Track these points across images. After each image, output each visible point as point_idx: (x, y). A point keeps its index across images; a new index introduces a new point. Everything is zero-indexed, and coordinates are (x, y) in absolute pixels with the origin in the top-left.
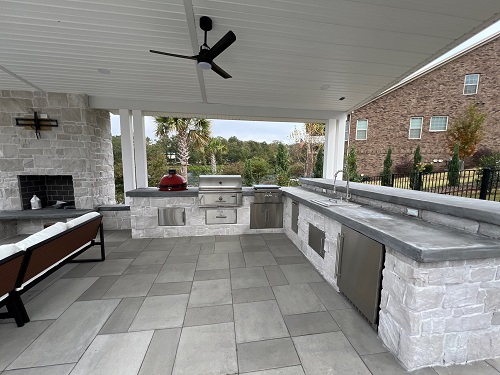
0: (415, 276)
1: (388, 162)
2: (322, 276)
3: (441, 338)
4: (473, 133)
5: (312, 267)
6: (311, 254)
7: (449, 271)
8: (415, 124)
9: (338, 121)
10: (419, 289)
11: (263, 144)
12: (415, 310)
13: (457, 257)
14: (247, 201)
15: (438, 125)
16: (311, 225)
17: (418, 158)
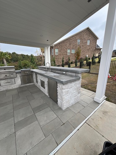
0: (63, 88)
1: (63, 61)
2: (45, 94)
3: (69, 100)
4: (79, 54)
5: (42, 92)
6: (42, 88)
7: (70, 85)
8: (69, 51)
9: (47, 48)
10: (64, 91)
11: (27, 55)
12: (63, 96)
13: (71, 81)
14: (18, 75)
15: (73, 52)
16: (41, 80)
17: (69, 60)
